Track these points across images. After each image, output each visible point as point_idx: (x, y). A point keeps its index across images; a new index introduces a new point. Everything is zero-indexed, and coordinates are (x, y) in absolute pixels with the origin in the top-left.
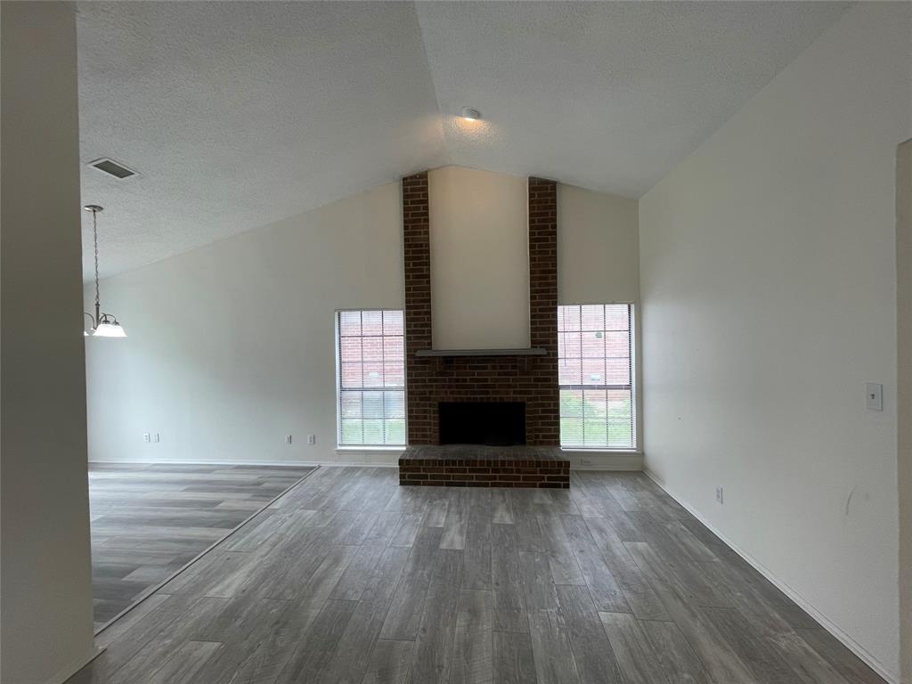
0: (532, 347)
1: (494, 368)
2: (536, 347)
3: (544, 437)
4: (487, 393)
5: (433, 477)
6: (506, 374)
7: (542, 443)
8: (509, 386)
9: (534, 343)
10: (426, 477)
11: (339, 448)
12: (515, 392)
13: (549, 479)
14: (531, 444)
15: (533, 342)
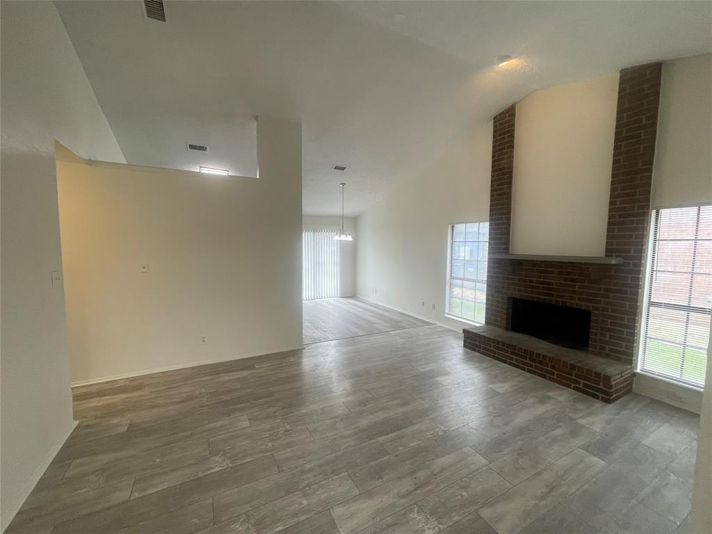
0: (606, 256)
1: (560, 273)
2: (612, 256)
3: (611, 350)
4: (552, 295)
5: (484, 349)
6: (572, 280)
7: (607, 356)
8: (575, 292)
9: (609, 251)
10: (480, 347)
11: (446, 315)
12: (580, 299)
13: (585, 385)
14: (593, 353)
15: (607, 250)
